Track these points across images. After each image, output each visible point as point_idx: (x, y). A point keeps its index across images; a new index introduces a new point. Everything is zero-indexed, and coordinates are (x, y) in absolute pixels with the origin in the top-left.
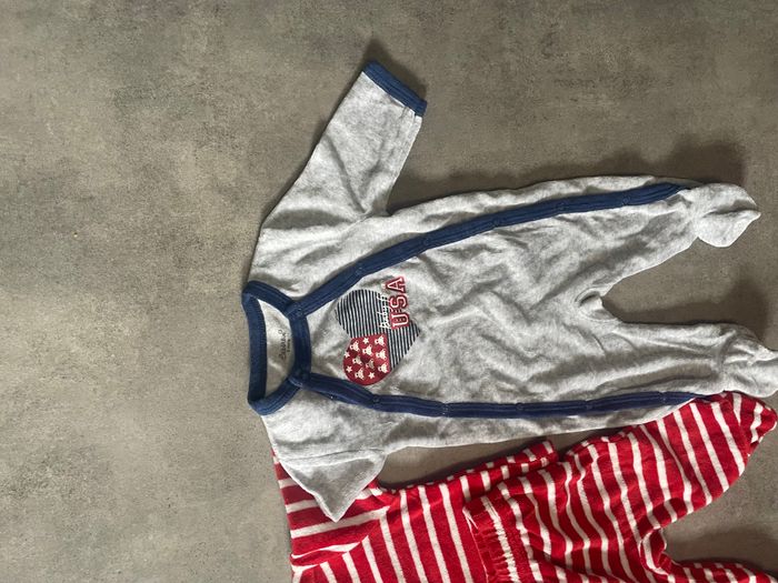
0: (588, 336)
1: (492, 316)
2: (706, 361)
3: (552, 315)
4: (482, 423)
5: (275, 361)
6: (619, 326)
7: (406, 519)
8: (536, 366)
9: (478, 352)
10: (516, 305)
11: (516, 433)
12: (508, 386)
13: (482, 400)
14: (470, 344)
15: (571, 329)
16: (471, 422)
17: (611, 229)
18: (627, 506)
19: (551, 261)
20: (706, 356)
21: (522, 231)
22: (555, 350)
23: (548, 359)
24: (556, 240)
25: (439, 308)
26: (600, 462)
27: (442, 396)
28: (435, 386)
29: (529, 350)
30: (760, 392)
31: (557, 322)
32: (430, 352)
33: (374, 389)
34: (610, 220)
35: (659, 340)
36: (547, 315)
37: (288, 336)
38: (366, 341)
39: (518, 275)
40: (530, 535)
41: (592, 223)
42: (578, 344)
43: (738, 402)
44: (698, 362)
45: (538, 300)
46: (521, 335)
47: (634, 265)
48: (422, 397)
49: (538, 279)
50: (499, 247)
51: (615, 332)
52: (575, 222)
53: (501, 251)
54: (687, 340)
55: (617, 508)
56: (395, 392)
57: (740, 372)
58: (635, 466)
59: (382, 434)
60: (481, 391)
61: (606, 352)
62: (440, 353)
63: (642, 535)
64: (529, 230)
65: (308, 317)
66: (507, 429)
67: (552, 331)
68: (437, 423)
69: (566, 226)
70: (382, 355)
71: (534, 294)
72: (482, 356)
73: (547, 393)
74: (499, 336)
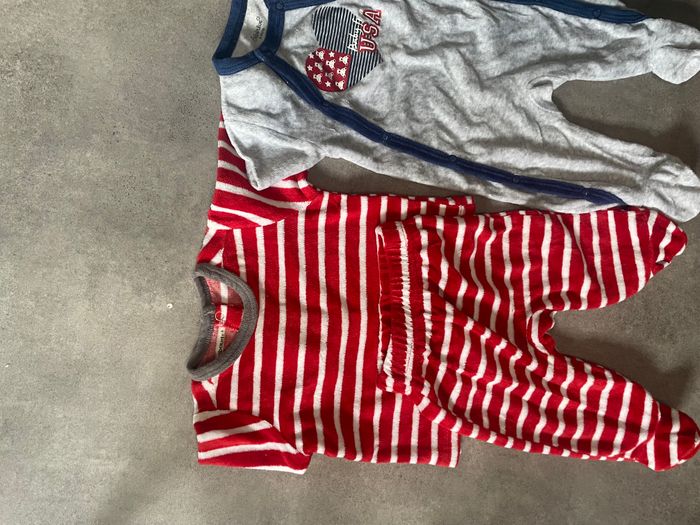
0: (531, 120)
1: (451, 74)
2: (633, 174)
3: (505, 90)
4: (414, 161)
5: (246, 38)
6: (562, 120)
7: (322, 220)
8: (478, 130)
9: (429, 100)
10: (475, 71)
11: (442, 182)
12: (447, 138)
13: (421, 141)
14: (424, 91)
15: (519, 109)
16: (405, 159)
17: (578, 35)
18: (526, 283)
19: (517, 44)
20: (633, 170)
21: (499, 9)
22: (499, 123)
23: (490, 128)
24: (526, 28)
25: (406, 47)
26: (511, 234)
27: (387, 125)
28: (381, 116)
29: (476, 115)
30: (676, 214)
31: (507, 98)
32: (386, 84)
33: (327, 96)
34: (578, 28)
35: (595, 145)
36: (500, 88)
37: (264, 25)
38: (332, 54)
39: (484, 45)
40: (430, 266)
41: (561, 25)
42: (521, 124)
43: (653, 217)
44: (625, 173)
45: (496, 74)
46: (471, 98)
47: (589, 69)
48: (368, 119)
49: (500, 54)
50: (474, 14)
51: (557, 125)
52: (548, 17)
53: (474, 18)
54: (620, 154)
55: (516, 280)
56: (345, 104)
57: (662, 190)
58: (543, 248)
59: (323, 135)
60: (421, 134)
61: (543, 139)
62: (395, 90)
63: (534, 310)
64: (504, 10)
65: (286, 13)
66: (436, 176)
67: (500, 103)
68: (375, 148)
69: (539, 17)
70: (342, 72)
71: (493, 67)
72: (432, 105)
73: (481, 155)
74: (452, 93)
